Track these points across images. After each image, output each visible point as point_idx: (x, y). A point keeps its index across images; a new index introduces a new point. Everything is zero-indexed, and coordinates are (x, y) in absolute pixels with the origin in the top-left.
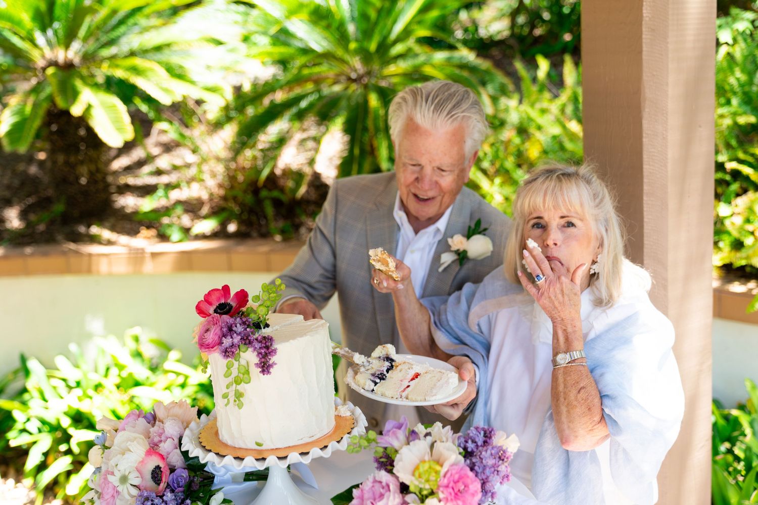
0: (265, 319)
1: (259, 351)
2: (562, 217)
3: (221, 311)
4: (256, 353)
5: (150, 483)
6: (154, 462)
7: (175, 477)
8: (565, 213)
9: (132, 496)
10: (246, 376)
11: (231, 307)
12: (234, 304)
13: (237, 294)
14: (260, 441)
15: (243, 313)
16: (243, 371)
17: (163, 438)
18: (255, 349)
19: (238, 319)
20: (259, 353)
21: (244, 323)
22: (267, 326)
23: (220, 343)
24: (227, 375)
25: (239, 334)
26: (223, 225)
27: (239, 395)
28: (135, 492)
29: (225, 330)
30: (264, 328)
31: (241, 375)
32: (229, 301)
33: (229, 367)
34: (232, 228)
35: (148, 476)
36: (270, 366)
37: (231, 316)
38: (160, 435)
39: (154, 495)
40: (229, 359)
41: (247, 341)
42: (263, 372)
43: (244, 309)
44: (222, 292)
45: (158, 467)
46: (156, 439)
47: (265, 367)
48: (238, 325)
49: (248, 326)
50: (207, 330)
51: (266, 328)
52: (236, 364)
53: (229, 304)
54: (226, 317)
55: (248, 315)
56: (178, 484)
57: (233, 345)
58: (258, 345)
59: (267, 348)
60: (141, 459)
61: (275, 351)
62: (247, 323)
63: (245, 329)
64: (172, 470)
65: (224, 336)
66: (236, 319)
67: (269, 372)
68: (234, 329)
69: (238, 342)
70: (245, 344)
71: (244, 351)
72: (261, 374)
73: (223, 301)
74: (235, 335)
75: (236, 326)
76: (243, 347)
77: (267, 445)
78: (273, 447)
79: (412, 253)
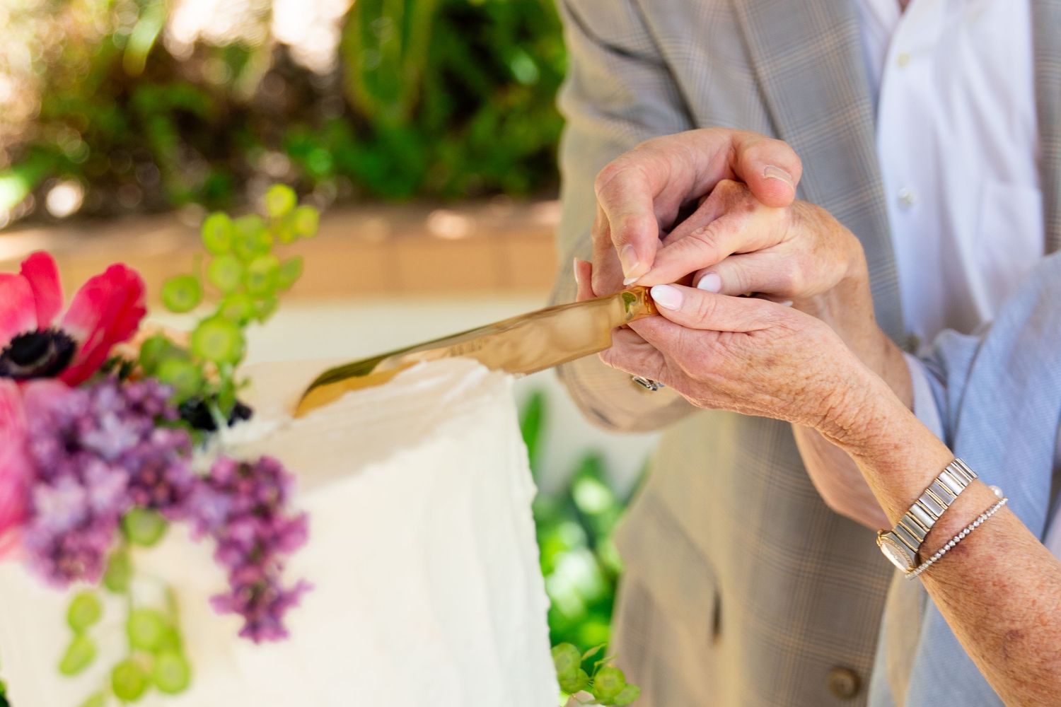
0: (231, 386)
1: (227, 532)
3: (27, 370)
4: (208, 546)
10: (167, 660)
11: (68, 347)
12: (79, 333)
13: (93, 291)
15: (126, 370)
16: (150, 634)
18: (204, 526)
19: (106, 396)
20: (227, 546)
21: (137, 409)
22: (241, 413)
23: (26, 514)
24: (73, 664)
25: (120, 460)
26: (39, 192)
29: (45, 449)
30: (230, 423)
31: (143, 659)
32: (57, 323)
33: (78, 622)
34: (65, 199)
36: (282, 601)
37: (73, 383)
40: (79, 587)
41: (161, 494)
42: (253, 630)
43: (127, 350)
44: (24, 286)
47: (263, 607)
48: (109, 421)
49: (159, 419)
51: (240, 426)
52: (113, 608)
53: (59, 337)
54: (47, 392)
55: (152, 369)
57: (89, 521)
58: (213, 506)
59: (264, 513)
61: (298, 528)
62: (152, 406)
63: (145, 437)
65: (45, 476)
66: (93, 395)
67: (279, 633)
68: (91, 438)
69: (118, 499)
70: (152, 506)
71: (150, 543)
72: (246, 644)
73: (29, 325)
74: (96, 470)
75: (98, 425)
76: (140, 522)
79: (902, 63)
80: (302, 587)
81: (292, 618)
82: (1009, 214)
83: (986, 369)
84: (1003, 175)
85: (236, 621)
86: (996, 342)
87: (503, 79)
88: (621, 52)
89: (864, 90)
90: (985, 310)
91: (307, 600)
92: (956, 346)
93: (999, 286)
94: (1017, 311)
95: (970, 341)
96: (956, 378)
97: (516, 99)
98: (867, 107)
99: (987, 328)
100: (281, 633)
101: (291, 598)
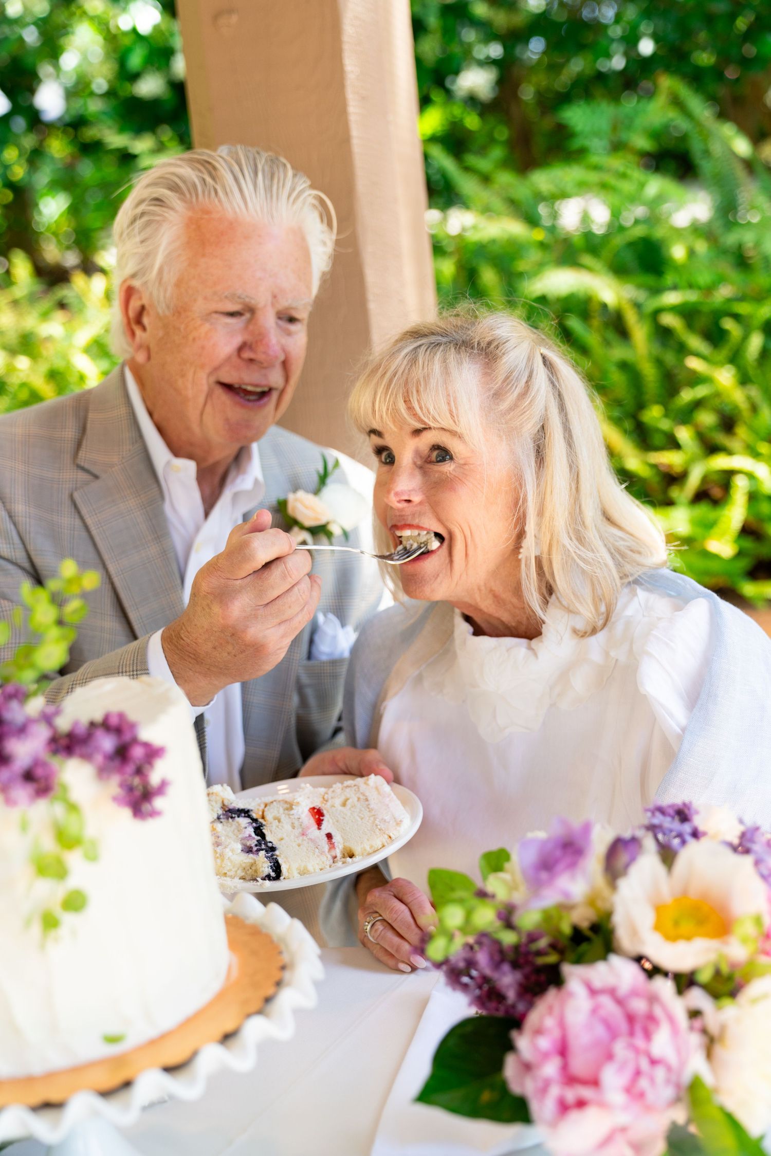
14: (114, 1029)
47: (140, 799)
77: (138, 1033)
78: (152, 1032)
85: (126, 811)
100: (154, 814)
101: (161, 789)
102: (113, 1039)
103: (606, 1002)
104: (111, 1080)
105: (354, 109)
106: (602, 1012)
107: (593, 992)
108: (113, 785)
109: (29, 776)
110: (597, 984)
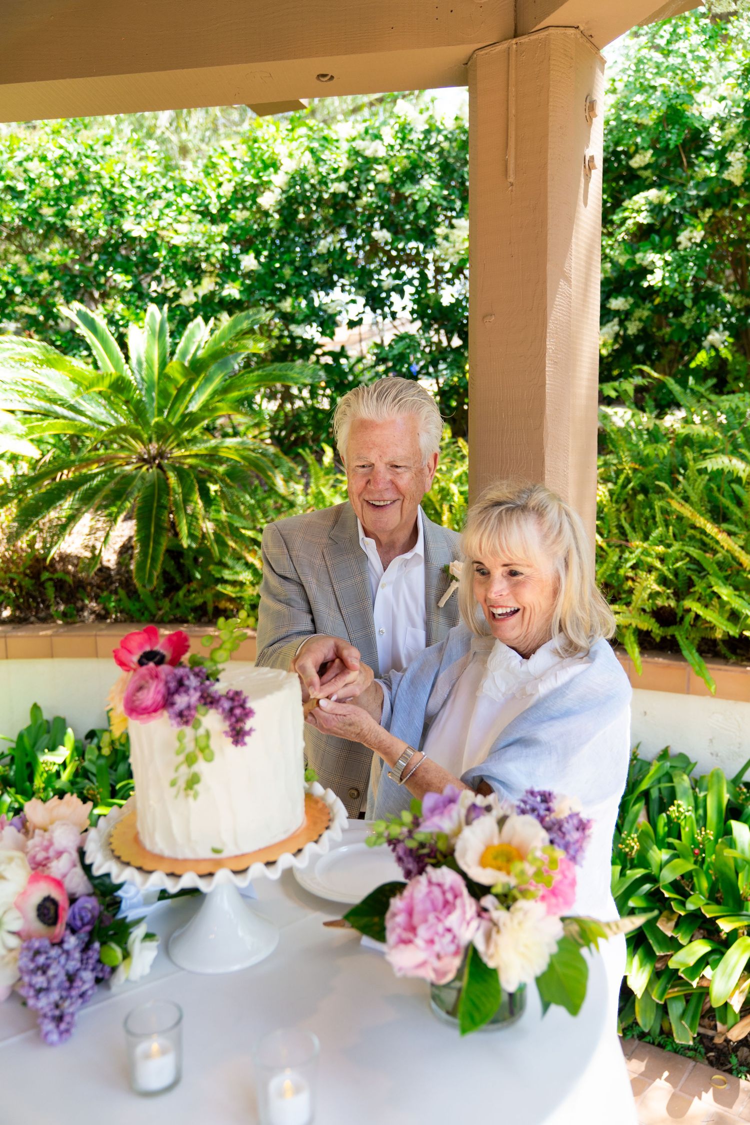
1: (230, 712)
2: (505, 565)
3: (151, 662)
4: (223, 716)
5: (37, 926)
6: (43, 890)
7: (76, 910)
8: (507, 561)
9: (11, 950)
10: (205, 752)
11: (163, 655)
12: (166, 652)
14: (218, 846)
16: (203, 743)
17: (51, 853)
18: (223, 710)
20: (230, 717)
21: (197, 674)
23: (170, 704)
24: (179, 752)
25: (196, 690)
27: (193, 781)
28: (14, 942)
29: (172, 684)
33: (181, 738)
35: (32, 914)
36: (245, 734)
37: (171, 666)
38: (47, 849)
39: (47, 943)
40: (184, 726)
41: (209, 701)
42: (236, 742)
45: (48, 900)
46: (40, 856)
47: (238, 735)
48: (191, 678)
50: (140, 688)
52: (192, 733)
53: (158, 653)
56: (82, 919)
57: (189, 707)
58: (226, 705)
59: (242, 707)
60: (21, 890)
61: (252, 712)
63: (202, 682)
64: (73, 900)
65: (174, 692)
66: (180, 670)
68: (186, 682)
69: (197, 701)
70: (205, 704)
71: (204, 715)
72: (233, 747)
73: (148, 648)
74: (192, 691)
75: (188, 678)
76: (202, 709)
77: (230, 851)
78: (238, 853)
79: (383, 587)
80: (251, 730)
81: (247, 739)
82: (415, 638)
83: (404, 684)
84: (414, 625)
85: (230, 740)
86: (408, 675)
87: (190, 579)
88: (285, 578)
89: (370, 595)
90: (405, 665)
91: (253, 734)
92: (395, 675)
93: (410, 659)
94: (415, 665)
95: (400, 674)
96: (394, 687)
97: (194, 585)
98: (371, 602)
99: (406, 670)
100: (245, 744)
101: (248, 733)
102: (216, 851)
103: (437, 891)
104: (206, 870)
105: (549, 368)
106: (432, 896)
107: (430, 883)
108: (226, 726)
109: (180, 715)
110: (434, 880)
